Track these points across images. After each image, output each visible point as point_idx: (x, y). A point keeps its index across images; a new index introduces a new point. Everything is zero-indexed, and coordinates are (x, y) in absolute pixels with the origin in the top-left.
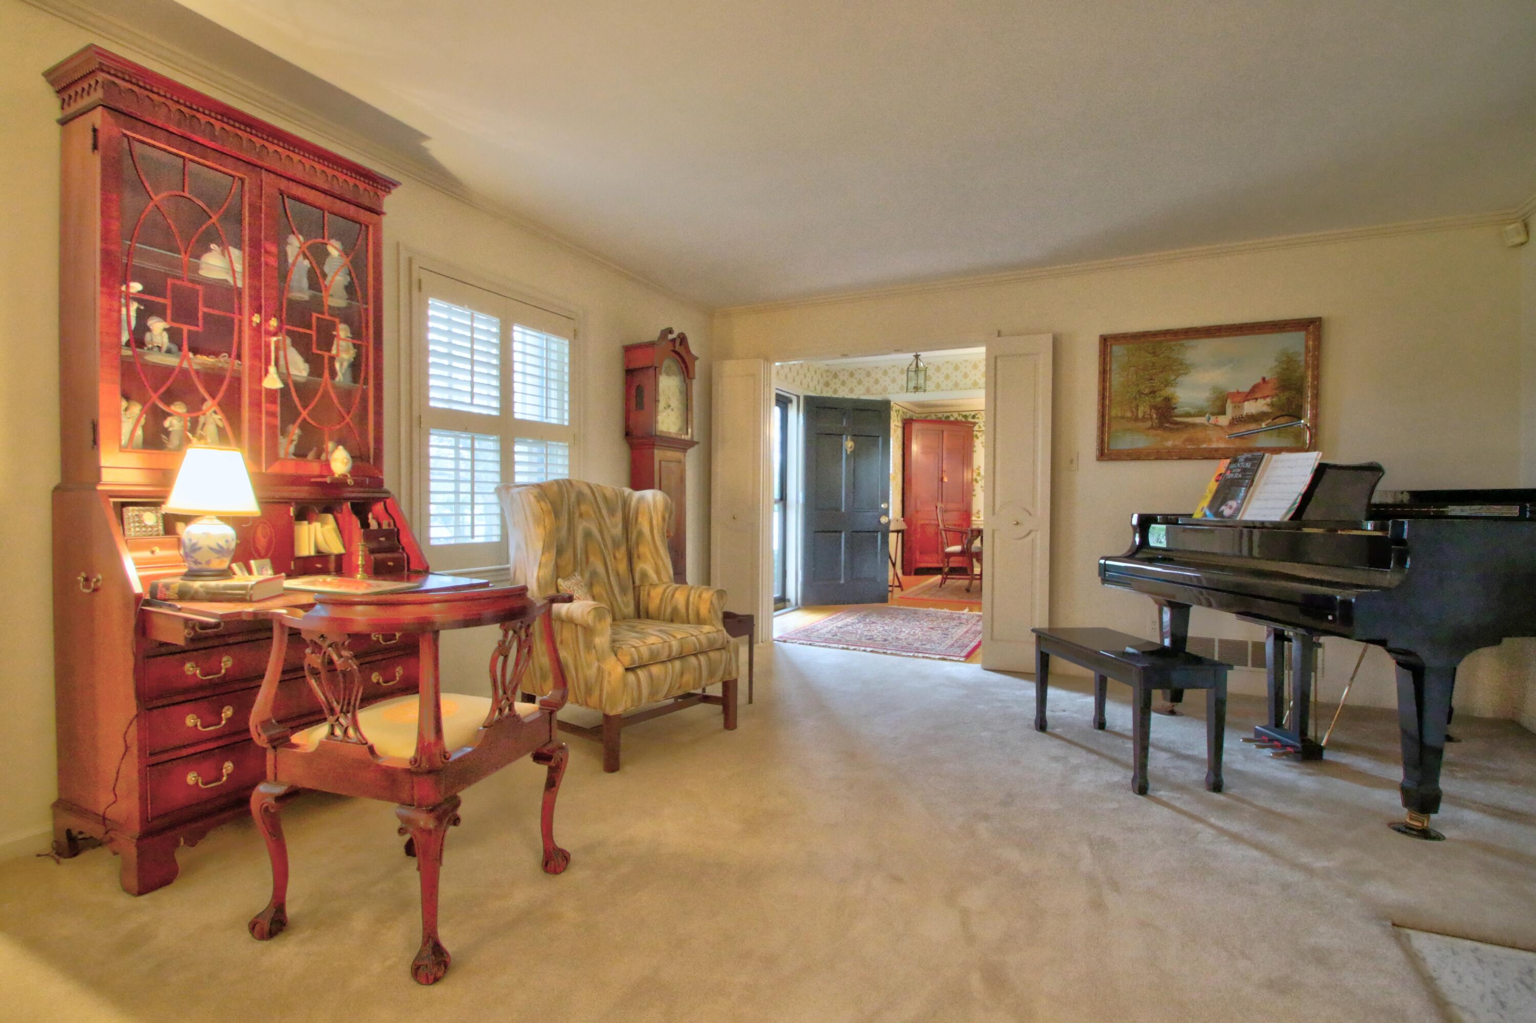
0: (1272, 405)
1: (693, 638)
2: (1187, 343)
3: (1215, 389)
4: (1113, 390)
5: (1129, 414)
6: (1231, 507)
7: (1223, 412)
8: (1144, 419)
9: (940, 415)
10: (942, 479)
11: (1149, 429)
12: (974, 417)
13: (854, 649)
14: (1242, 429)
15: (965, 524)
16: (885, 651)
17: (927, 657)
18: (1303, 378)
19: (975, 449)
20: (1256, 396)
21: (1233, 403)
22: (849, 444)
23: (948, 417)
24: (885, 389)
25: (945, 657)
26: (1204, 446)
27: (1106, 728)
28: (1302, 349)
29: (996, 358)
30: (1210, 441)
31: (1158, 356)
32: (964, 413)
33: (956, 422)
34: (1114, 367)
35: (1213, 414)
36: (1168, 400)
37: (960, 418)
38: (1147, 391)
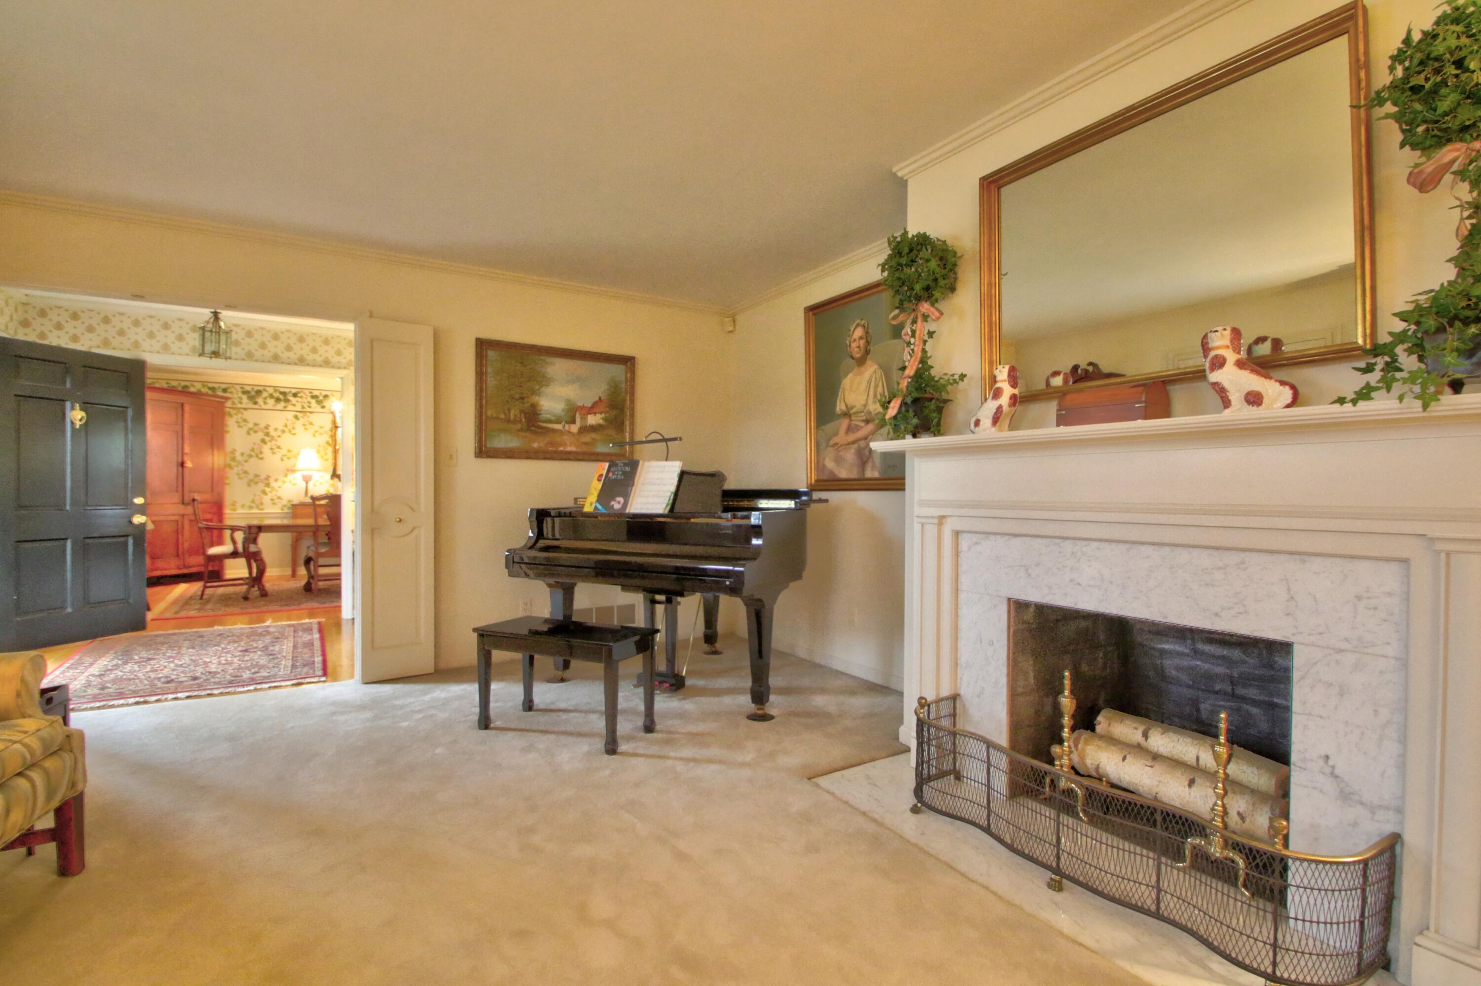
0: (605, 419)
1: (18, 746)
2: (550, 360)
3: (568, 401)
4: (489, 392)
5: (502, 416)
6: (619, 503)
7: (573, 421)
8: (515, 422)
9: (174, 383)
10: (182, 464)
11: (519, 431)
12: (225, 390)
13: (158, 701)
14: (587, 438)
15: (215, 518)
16: (209, 692)
17: (276, 687)
18: (624, 400)
19: (228, 429)
20: (596, 411)
21: (580, 414)
22: (77, 415)
23: (186, 387)
24: (136, 344)
25: (300, 681)
26: (561, 449)
27: (535, 707)
28: (623, 379)
29: (372, 341)
30: (565, 445)
31: (526, 366)
32: (211, 385)
33: (198, 394)
34: (489, 370)
35: (567, 423)
36: (534, 406)
37: (205, 390)
38: (517, 396)
